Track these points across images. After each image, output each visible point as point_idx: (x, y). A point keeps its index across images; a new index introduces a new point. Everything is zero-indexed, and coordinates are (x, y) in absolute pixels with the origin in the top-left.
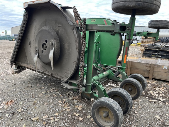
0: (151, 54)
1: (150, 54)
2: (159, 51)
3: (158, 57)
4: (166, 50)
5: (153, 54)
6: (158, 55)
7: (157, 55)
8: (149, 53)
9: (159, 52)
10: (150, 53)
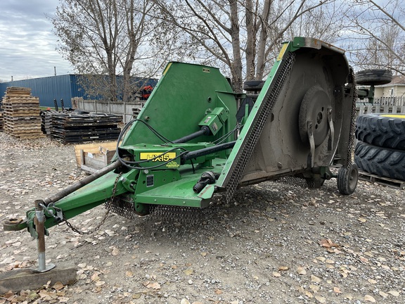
0: (81, 135)
1: (79, 136)
2: (94, 128)
3: (94, 139)
4: (105, 124)
5: (85, 136)
6: (94, 135)
7: (91, 135)
8: (76, 133)
9: (94, 130)
10: (79, 133)
